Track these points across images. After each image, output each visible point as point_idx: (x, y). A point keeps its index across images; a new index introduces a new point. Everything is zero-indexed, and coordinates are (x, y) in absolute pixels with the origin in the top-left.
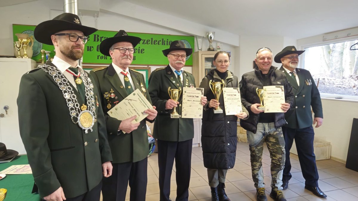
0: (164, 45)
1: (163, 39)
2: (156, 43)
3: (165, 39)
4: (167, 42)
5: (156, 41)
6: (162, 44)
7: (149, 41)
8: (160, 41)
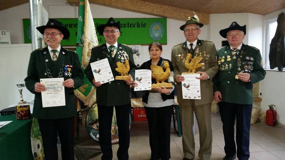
0: (139, 27)
1: (138, 23)
2: (132, 26)
3: (140, 23)
4: (142, 24)
5: (132, 24)
6: (137, 27)
7: (126, 24)
8: (136, 24)
